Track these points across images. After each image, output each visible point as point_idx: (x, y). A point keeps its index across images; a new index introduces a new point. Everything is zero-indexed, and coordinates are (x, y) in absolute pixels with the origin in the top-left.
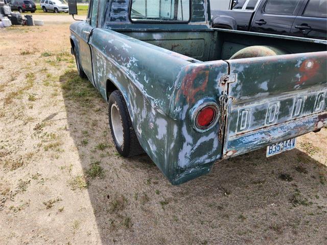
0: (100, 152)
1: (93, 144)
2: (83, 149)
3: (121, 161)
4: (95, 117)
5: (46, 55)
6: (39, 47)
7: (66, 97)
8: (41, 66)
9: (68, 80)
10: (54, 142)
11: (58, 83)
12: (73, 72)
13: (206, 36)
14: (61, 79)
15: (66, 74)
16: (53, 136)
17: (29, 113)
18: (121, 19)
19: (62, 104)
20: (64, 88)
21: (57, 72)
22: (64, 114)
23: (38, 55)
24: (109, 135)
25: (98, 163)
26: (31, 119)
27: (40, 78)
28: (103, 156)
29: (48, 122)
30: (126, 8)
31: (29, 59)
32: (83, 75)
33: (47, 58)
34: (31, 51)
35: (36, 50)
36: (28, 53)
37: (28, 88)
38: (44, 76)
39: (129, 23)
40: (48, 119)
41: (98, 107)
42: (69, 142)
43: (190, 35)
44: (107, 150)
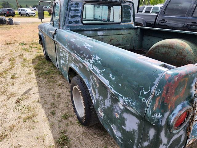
0: (65, 121)
1: (59, 114)
2: (52, 119)
3: (81, 129)
4: (59, 90)
5: (23, 44)
6: (18, 39)
7: (37, 75)
8: (19, 53)
9: (38, 62)
10: (31, 114)
11: (31, 65)
12: (41, 56)
13: (132, 32)
14: (33, 61)
15: (36, 58)
16: (29, 109)
17: (12, 89)
18: (76, 22)
19: (35, 81)
20: (35, 68)
21: (30, 56)
22: (36, 89)
23: (17, 44)
24: (70, 106)
25: (64, 132)
26: (13, 94)
27: (19, 61)
28: (67, 125)
29: (25, 96)
30: (79, 14)
31: (11, 48)
32: (48, 58)
33: (23, 47)
34: (12, 42)
35: (16, 41)
36: (10, 43)
37: (10, 69)
38: (21, 60)
39: (81, 25)
40: (25, 93)
41: (60, 82)
42: (41, 114)
43: (122, 32)
44: (71, 119)
